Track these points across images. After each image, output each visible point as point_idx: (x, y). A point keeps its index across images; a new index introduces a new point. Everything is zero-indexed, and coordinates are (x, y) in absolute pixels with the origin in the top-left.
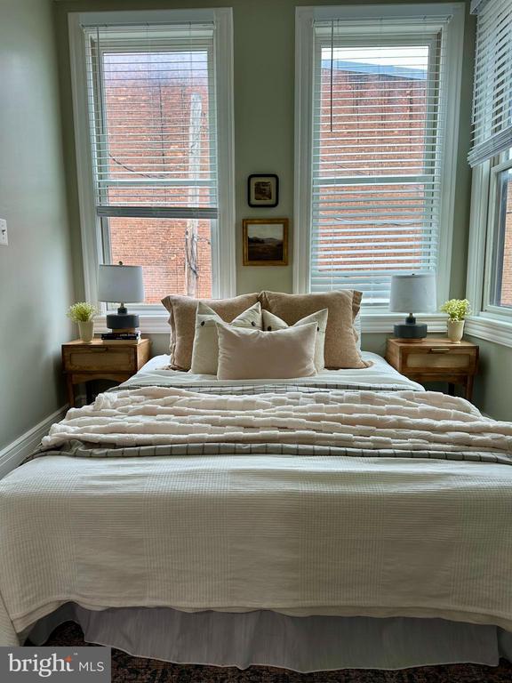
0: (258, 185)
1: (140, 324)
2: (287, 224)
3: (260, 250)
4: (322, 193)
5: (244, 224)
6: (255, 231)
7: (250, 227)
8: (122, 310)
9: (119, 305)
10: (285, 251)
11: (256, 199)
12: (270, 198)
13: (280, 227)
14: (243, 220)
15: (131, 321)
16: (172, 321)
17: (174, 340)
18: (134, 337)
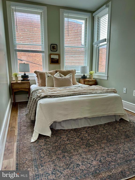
0: (53, 46)
1: (29, 77)
2: (59, 55)
3: (54, 61)
4: (66, 49)
5: (50, 55)
6: (52, 57)
7: (51, 55)
8: (25, 74)
9: (24, 73)
10: (59, 61)
11: (53, 49)
12: (55, 49)
13: (58, 56)
14: (50, 54)
15: (27, 77)
16: (37, 76)
17: (38, 81)
18: (29, 80)
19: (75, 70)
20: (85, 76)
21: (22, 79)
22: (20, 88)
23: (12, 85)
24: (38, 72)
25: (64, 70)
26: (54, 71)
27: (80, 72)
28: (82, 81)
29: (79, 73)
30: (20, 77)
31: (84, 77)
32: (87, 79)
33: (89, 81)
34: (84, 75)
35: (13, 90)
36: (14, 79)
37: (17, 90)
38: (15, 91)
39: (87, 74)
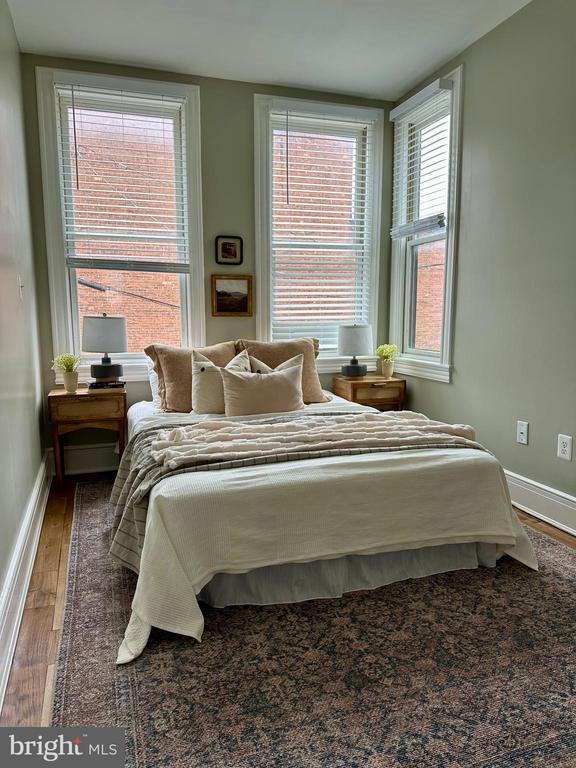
0: (224, 245)
1: (124, 373)
2: (250, 280)
3: (227, 303)
4: (278, 254)
5: (213, 279)
6: (223, 286)
7: (218, 282)
8: (106, 360)
9: (103, 355)
10: (250, 304)
11: (223, 257)
12: (235, 256)
13: (245, 282)
14: (212, 276)
15: (116, 370)
16: (158, 369)
17: (162, 386)
18: (122, 385)
19: (316, 342)
20: (360, 363)
21: (94, 380)
22: (83, 418)
23: (52, 405)
24: (162, 351)
25: (271, 339)
26: (228, 346)
27: (335, 346)
28: (346, 385)
29: (331, 353)
30: (85, 370)
31: (354, 370)
32: (368, 379)
33: (373, 386)
34: (354, 362)
35: (55, 425)
36: (60, 379)
37: (71, 428)
38: (63, 430)
39: (368, 358)
